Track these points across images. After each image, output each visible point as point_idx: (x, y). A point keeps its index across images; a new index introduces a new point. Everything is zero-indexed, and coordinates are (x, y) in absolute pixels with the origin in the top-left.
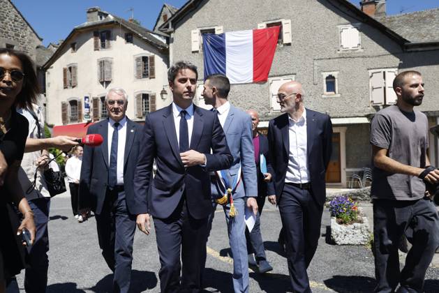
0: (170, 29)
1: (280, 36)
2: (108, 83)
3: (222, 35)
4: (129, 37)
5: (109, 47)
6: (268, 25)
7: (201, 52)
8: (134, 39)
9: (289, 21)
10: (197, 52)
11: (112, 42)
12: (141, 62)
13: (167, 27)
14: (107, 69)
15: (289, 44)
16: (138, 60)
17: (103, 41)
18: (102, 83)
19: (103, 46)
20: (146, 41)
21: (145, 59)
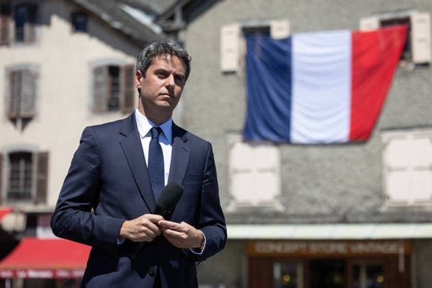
0: (178, 22)
1: (406, 47)
2: (26, 120)
3: (287, 41)
4: (80, 19)
5: (33, 40)
6: (384, 23)
7: (241, 74)
8: (91, 25)
9: (426, 16)
10: (233, 73)
11: (42, 31)
12: (105, 78)
13: (172, 18)
14: (26, 90)
15: (425, 65)
16: (97, 71)
17: (19, 25)
18: (13, 120)
19: (20, 37)
20: (119, 32)
21: (114, 71)
